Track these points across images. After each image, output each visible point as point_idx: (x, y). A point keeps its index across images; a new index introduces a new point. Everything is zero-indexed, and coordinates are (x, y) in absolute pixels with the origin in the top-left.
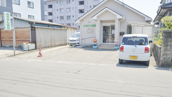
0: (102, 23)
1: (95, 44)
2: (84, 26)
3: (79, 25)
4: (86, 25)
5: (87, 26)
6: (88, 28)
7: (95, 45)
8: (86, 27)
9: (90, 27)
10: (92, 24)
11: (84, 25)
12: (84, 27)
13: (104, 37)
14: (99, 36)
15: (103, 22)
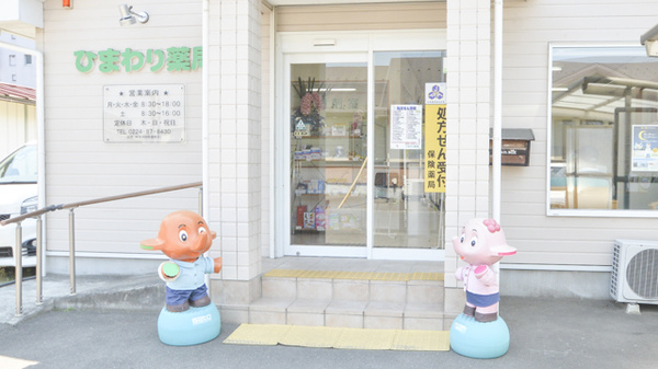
0: (279, 27)
1: (190, 277)
2: (85, 61)
3: (28, 52)
4: (104, 47)
5: (111, 61)
6: (124, 80)
7: (191, 299)
8: (104, 68)
9: (146, 78)
10: (165, 45)
11: (80, 54)
12: (80, 67)
13: (305, 175)
14: (244, 170)
15: (288, 18)
